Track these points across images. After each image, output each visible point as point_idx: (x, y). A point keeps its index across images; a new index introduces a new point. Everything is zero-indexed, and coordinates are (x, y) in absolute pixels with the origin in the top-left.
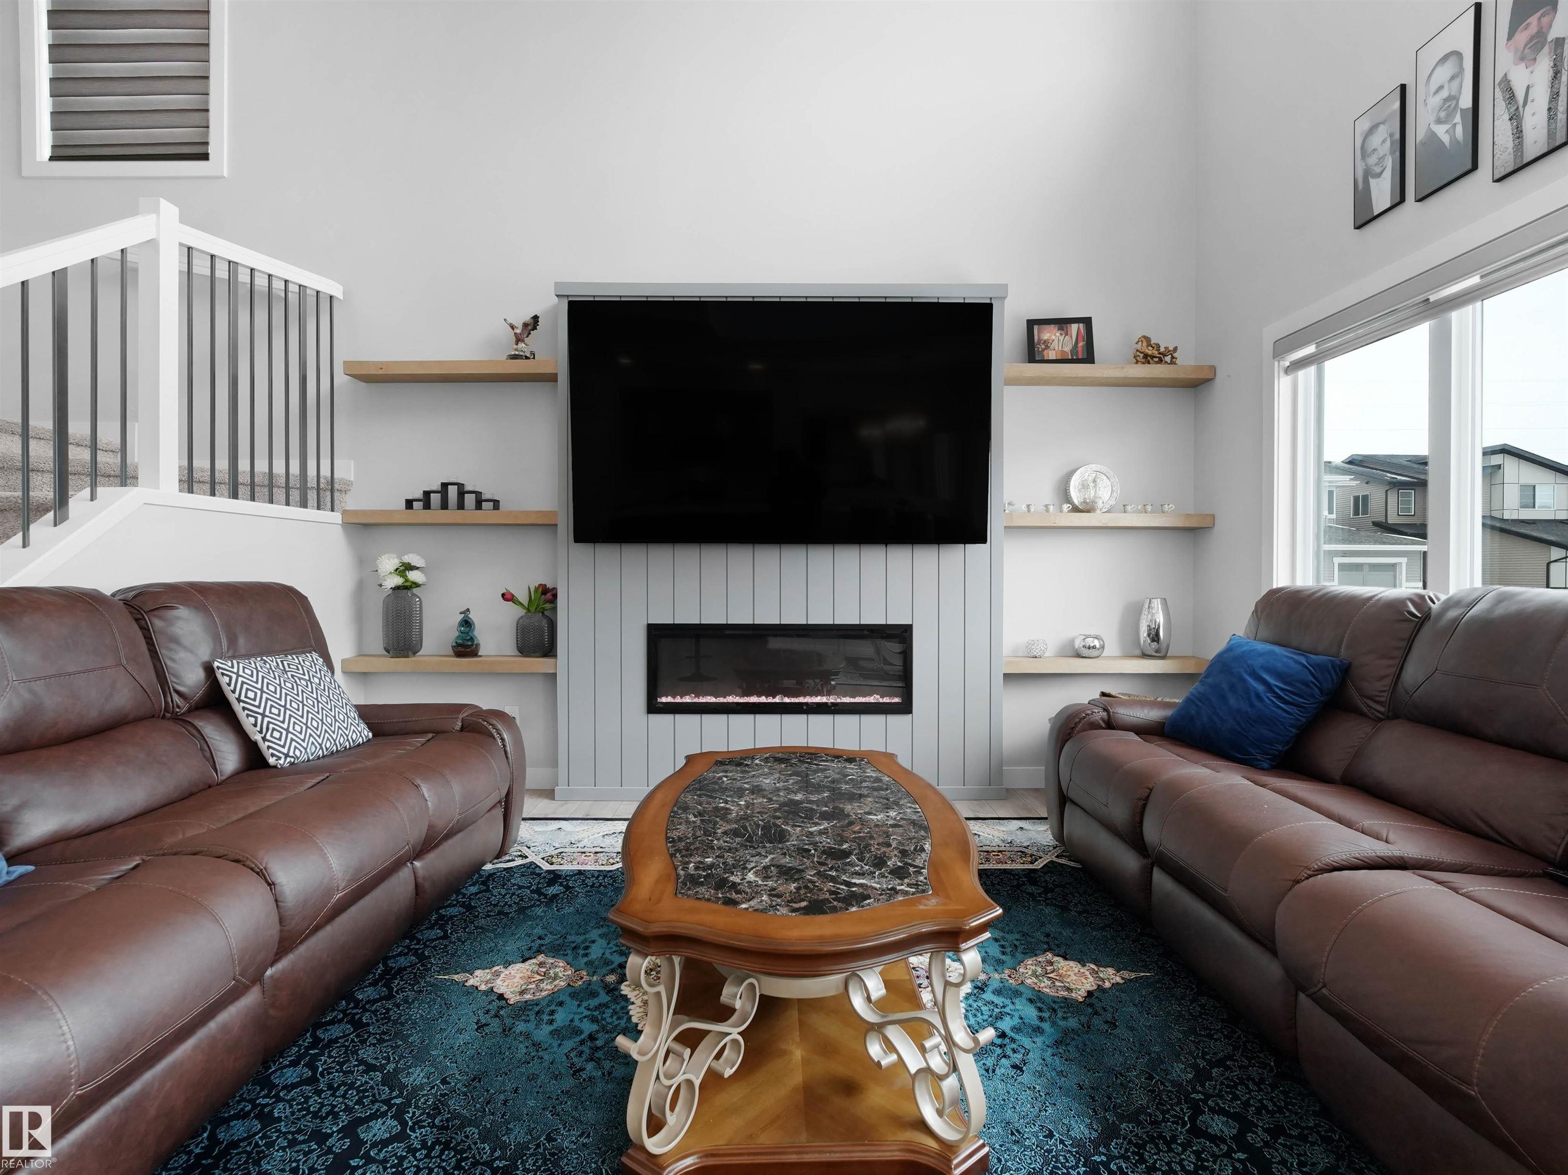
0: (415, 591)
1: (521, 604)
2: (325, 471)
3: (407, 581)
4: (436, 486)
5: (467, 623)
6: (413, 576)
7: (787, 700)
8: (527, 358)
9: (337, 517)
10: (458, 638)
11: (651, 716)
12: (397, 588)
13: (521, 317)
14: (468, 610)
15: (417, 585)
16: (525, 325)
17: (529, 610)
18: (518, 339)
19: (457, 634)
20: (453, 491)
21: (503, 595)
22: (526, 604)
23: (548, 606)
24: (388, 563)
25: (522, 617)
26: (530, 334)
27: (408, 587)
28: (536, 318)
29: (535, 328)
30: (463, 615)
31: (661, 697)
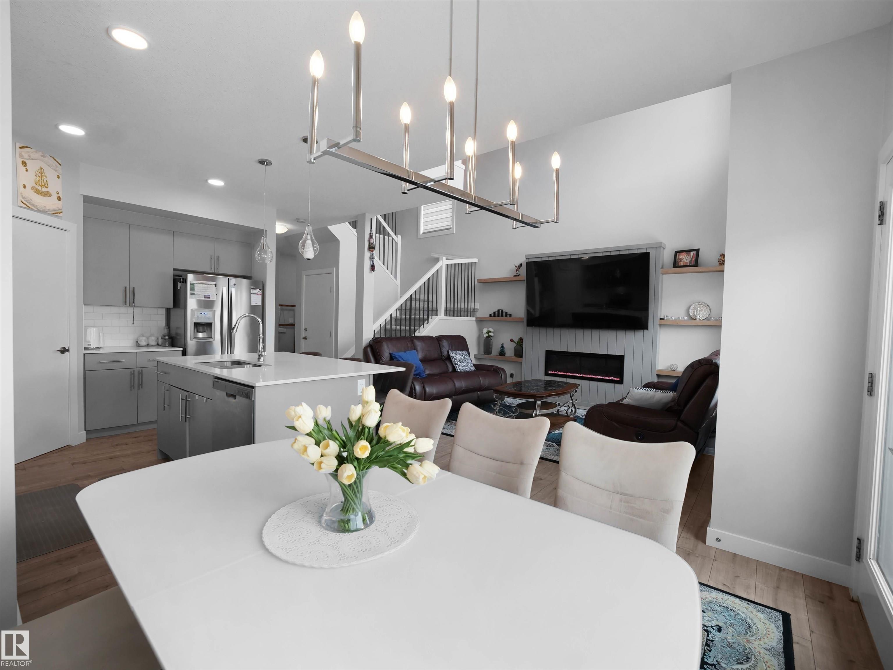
0: (491, 338)
1: (515, 343)
2: (473, 307)
3: (489, 335)
4: (496, 311)
5: (502, 347)
6: (491, 334)
7: (584, 376)
8: (518, 276)
9: (474, 319)
10: (500, 351)
11: (546, 376)
12: (487, 337)
13: (518, 264)
14: (503, 344)
15: (491, 336)
16: (518, 266)
17: (517, 345)
18: (517, 270)
19: (500, 350)
20: (500, 311)
21: (510, 340)
22: (517, 343)
23: (522, 343)
24: (485, 331)
25: (515, 346)
26: (520, 268)
27: (489, 337)
28: (521, 264)
29: (521, 267)
30: (502, 345)
31: (549, 371)
